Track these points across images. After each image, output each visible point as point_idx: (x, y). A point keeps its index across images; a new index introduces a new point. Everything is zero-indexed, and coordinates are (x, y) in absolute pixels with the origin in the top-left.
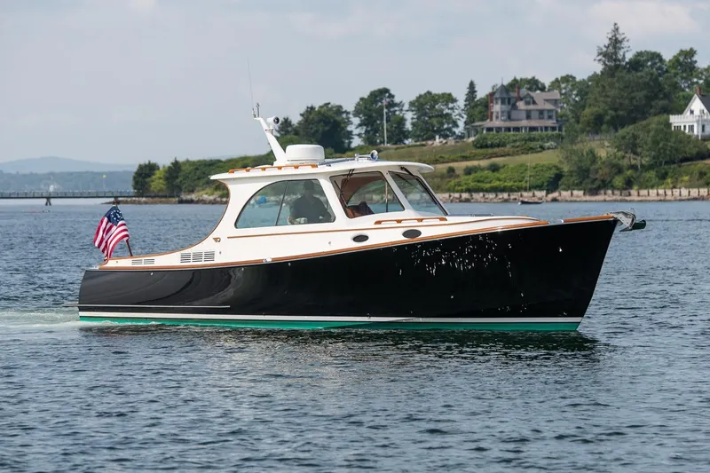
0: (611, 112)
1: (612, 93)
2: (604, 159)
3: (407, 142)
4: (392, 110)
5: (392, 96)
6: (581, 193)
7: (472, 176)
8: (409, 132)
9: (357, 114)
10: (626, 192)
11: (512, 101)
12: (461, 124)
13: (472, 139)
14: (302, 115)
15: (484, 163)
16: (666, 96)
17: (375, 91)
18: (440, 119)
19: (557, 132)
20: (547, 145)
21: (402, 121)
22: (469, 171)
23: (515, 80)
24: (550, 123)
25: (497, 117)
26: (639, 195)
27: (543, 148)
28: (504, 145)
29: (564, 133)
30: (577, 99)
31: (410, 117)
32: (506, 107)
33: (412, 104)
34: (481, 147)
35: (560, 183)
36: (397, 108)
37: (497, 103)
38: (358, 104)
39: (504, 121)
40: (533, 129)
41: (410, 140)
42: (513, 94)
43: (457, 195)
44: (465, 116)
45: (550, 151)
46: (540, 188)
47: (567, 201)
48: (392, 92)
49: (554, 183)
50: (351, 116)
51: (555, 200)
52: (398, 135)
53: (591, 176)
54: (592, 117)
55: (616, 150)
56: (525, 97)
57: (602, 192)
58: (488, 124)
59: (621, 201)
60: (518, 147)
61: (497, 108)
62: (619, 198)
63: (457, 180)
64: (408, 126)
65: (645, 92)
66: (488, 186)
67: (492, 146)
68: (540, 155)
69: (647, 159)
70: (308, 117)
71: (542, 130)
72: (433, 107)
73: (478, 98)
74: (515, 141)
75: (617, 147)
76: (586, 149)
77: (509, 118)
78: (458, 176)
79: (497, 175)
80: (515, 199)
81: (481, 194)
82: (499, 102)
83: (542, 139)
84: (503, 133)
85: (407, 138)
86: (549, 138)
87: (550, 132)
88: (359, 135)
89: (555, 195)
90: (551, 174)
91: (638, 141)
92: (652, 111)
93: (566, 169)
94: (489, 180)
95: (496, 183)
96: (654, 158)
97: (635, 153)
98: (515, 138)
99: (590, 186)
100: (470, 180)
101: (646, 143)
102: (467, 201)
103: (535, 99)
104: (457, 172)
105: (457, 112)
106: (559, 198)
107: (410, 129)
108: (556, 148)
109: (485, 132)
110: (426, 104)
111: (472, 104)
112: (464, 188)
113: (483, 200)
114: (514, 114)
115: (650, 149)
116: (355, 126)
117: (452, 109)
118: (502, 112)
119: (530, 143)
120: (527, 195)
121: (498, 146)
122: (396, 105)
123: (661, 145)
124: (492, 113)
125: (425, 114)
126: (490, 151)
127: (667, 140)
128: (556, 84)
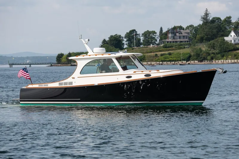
0: (206, 36)
1: (206, 30)
2: (204, 51)
3: (141, 46)
4: (136, 36)
5: (136, 32)
6: (197, 61)
7: (163, 57)
8: (142, 43)
9: (125, 37)
10: (211, 61)
11: (175, 33)
12: (158, 40)
13: (162, 45)
14: (109, 38)
15: (167, 52)
16: (223, 31)
17: (131, 30)
18: (151, 39)
19: (189, 42)
20: (186, 47)
21: (140, 39)
22: (162, 55)
23: (175, 26)
24: (187, 40)
25: (170, 38)
26: (215, 62)
27: (184, 48)
28: (172, 47)
29: (191, 43)
30: (194, 32)
31: (142, 38)
32: (173, 35)
33: (143, 34)
34: (165, 48)
35: (190, 58)
36: (138, 36)
37: (170, 34)
38: (126, 35)
39: (172, 39)
40: (181, 42)
41: (142, 46)
42: (175, 31)
43: (158, 63)
44: (159, 38)
45: (187, 48)
46: (184, 60)
47: (193, 64)
48: (136, 31)
49: (188, 59)
50: (124, 38)
51: (189, 64)
52: (139, 44)
53: (200, 56)
54: (200, 38)
55: (208, 48)
56: (179, 32)
57: (204, 61)
58: (167, 40)
59: (210, 64)
60: (177, 47)
61: (170, 35)
62: (209, 63)
63: (158, 58)
64: (142, 41)
65: (216, 30)
66: (168, 59)
67: (169, 47)
68: (183, 50)
69: (218, 51)
70: (111, 39)
71: (184, 42)
72: (149, 35)
73: (163, 32)
74: (176, 46)
75: (208, 47)
76: (199, 48)
77: (174, 38)
78: (158, 57)
79: (170, 56)
80: (177, 64)
81: (166, 62)
82: (171, 33)
83: (184, 45)
84: (172, 43)
85: (141, 45)
86: (186, 45)
87: (187, 43)
88: (126, 44)
89: (189, 62)
90: (188, 56)
91: (215, 45)
92: (219, 36)
93: (192, 54)
94: (168, 58)
95: (170, 59)
96: (220, 50)
97: (214, 49)
98: (176, 45)
99: (200, 59)
100: (162, 58)
101: (217, 46)
102: (162, 64)
103: (182, 32)
104: (158, 55)
105: (157, 37)
106: (190, 63)
107: (142, 42)
108: (189, 47)
109: (166, 43)
110: (147, 34)
111: (161, 34)
112: (160, 60)
113: (166, 64)
114: (175, 37)
115: (219, 48)
116: (125, 41)
117: (155, 36)
118: (172, 36)
119: (180, 46)
120: (180, 62)
121: (171, 47)
122: (138, 35)
123: (222, 46)
124: (168, 37)
125: (147, 37)
126: (168, 49)
127: (224, 45)
128: (188, 28)
